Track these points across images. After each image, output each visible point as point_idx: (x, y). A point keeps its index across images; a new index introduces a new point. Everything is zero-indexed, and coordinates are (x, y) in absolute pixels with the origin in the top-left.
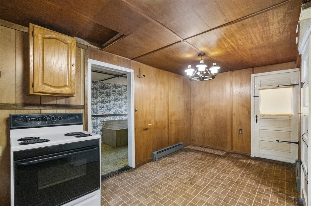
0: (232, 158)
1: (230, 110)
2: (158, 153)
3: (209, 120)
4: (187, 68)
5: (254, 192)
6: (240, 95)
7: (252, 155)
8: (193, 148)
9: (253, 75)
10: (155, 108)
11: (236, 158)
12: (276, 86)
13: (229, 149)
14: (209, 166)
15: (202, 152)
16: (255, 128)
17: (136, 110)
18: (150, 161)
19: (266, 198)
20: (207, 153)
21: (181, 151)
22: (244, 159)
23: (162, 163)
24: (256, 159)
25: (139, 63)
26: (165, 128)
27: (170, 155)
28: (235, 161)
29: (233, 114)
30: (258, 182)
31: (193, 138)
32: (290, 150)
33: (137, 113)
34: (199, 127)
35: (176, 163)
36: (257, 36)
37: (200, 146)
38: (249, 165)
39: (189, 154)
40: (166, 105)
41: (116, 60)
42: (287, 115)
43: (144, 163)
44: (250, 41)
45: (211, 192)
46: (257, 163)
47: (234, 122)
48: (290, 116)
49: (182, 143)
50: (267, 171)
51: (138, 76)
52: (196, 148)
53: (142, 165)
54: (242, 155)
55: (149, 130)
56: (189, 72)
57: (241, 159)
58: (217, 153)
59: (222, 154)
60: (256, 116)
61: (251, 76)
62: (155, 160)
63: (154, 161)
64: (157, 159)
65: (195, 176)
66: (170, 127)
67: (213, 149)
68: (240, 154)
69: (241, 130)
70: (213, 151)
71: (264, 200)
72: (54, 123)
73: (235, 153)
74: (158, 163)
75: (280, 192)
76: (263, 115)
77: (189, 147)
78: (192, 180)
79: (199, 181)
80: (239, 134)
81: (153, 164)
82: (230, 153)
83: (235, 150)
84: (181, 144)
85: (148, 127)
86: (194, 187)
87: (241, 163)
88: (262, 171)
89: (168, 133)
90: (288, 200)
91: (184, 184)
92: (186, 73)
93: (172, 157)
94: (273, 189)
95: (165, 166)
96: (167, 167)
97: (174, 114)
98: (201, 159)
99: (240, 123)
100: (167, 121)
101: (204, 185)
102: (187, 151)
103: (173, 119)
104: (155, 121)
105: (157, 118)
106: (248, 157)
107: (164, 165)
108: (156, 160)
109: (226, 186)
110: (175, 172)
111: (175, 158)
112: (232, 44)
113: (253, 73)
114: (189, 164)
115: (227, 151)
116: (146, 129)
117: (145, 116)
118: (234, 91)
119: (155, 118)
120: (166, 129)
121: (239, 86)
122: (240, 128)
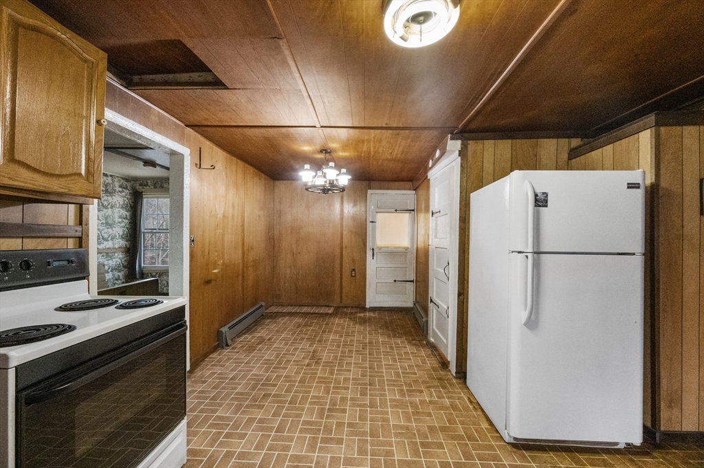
0: (346, 314)
1: (339, 241)
2: (230, 328)
3: (307, 258)
4: (302, 168)
5: (392, 348)
6: (354, 219)
7: (368, 306)
8: (280, 309)
9: (370, 192)
10: (223, 235)
11: (351, 313)
12: (393, 210)
13: (337, 302)
14: (324, 332)
15: (299, 313)
16: (372, 265)
17: (192, 241)
18: (215, 349)
19: (404, 350)
20: (308, 314)
21: (264, 318)
22: (360, 313)
23: (242, 347)
24: (373, 309)
25: (200, 136)
26: (238, 276)
27: (248, 330)
28: (352, 317)
29: (344, 246)
30: (389, 336)
31: (278, 293)
32: (406, 292)
33: (194, 247)
34: (288, 271)
35: (269, 339)
36: (401, 148)
37: (291, 305)
38: (370, 319)
39: (282, 321)
40: (240, 230)
41: (157, 119)
42: (404, 248)
43: (206, 355)
44: (390, 151)
45: (349, 364)
46: (376, 315)
47: (345, 259)
48: (407, 249)
49: (263, 304)
50: (391, 322)
51: (196, 164)
52: (286, 310)
53: (203, 360)
54: (356, 307)
55: (213, 283)
56: (307, 176)
57: (356, 313)
58: (322, 310)
59: (331, 311)
60: (373, 249)
61: (367, 192)
62: (224, 345)
63: (223, 348)
64: (229, 342)
65: (314, 351)
66: (245, 274)
67: (314, 306)
68: (352, 307)
69: (354, 270)
70: (314, 310)
71: (405, 353)
72: (7, 281)
73: (346, 307)
74: (234, 348)
75: (413, 340)
76: (380, 248)
77: (274, 309)
78: (315, 358)
79: (325, 356)
80: (352, 276)
81: (226, 351)
82: (339, 307)
83: (346, 301)
84: (262, 306)
85: (213, 277)
86: (323, 366)
87: (360, 317)
88: (386, 323)
89: (243, 286)
90: (423, 346)
91: (307, 366)
92: (301, 177)
93: (253, 332)
94: (406, 340)
95: (254, 350)
96: (258, 350)
97: (252, 248)
98: (306, 325)
99: (353, 261)
100: (241, 261)
101: (336, 358)
102: (274, 316)
103: (251, 258)
104: (224, 263)
105: (226, 257)
106: (364, 309)
107: (251, 349)
108: (227, 345)
109: (360, 351)
110: (278, 355)
111: (262, 333)
112: (372, 149)
113: (370, 189)
114: (293, 336)
115: (335, 305)
116: (208, 282)
117: (207, 253)
118: (346, 211)
119: (223, 258)
120: (240, 278)
121: (351, 205)
122: (352, 268)
